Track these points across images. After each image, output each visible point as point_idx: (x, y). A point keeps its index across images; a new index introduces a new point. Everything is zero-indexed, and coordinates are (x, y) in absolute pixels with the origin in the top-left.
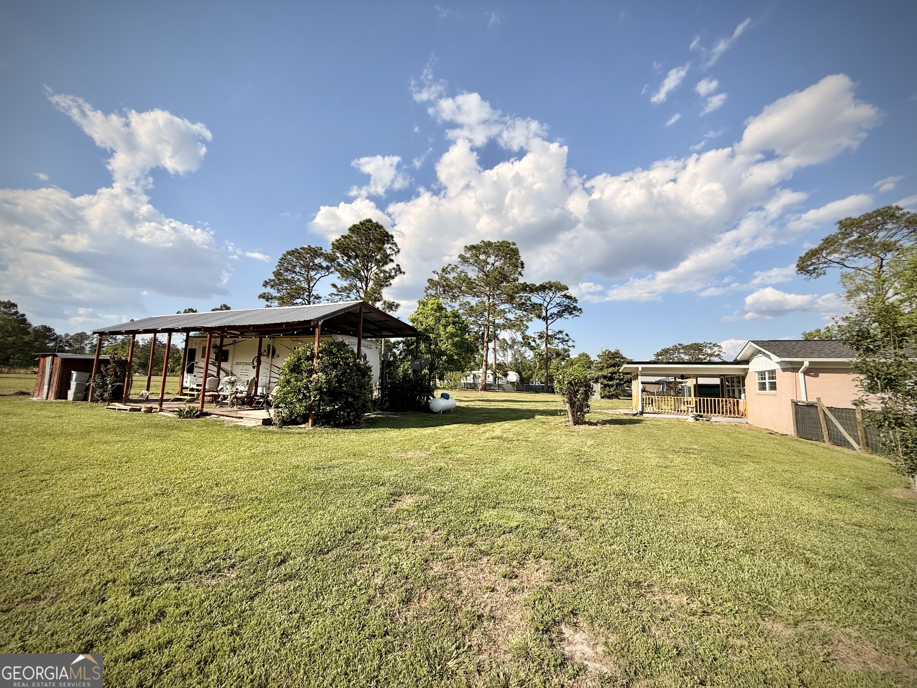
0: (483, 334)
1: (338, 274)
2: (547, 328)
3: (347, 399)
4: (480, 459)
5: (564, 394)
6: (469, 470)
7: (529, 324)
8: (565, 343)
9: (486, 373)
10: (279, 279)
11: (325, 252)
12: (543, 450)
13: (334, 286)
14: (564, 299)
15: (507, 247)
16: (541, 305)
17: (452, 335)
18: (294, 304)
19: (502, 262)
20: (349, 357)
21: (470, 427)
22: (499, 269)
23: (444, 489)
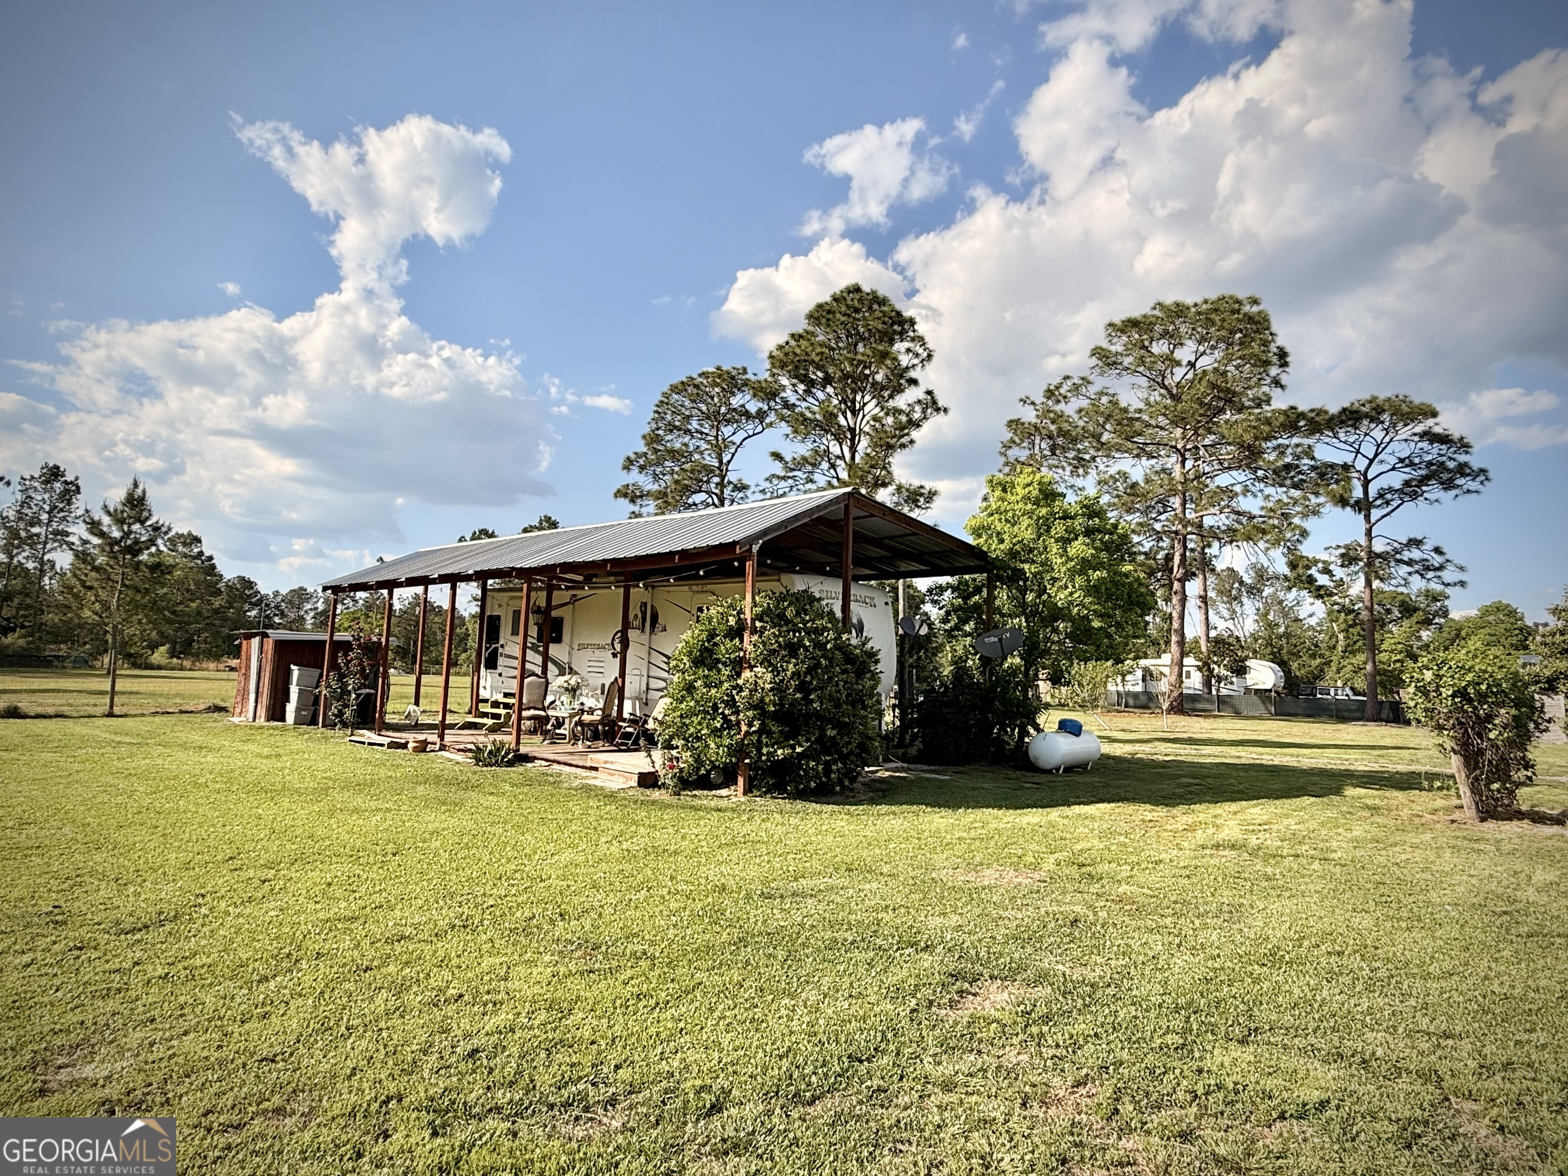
0: (1169, 558)
1: (785, 428)
2: (1369, 533)
3: (823, 731)
4: (1184, 903)
5: (1440, 728)
6: (1158, 930)
7: (1309, 524)
8: (1430, 575)
9: (1181, 665)
10: (656, 451)
11: (753, 378)
12: (1382, 889)
13: (777, 456)
14: (1425, 445)
15: (1234, 312)
16: (1346, 467)
17: (1085, 565)
18: (688, 507)
19: (1218, 354)
20: (825, 629)
21: (1146, 812)
22: (1211, 377)
23: (1092, 976)
